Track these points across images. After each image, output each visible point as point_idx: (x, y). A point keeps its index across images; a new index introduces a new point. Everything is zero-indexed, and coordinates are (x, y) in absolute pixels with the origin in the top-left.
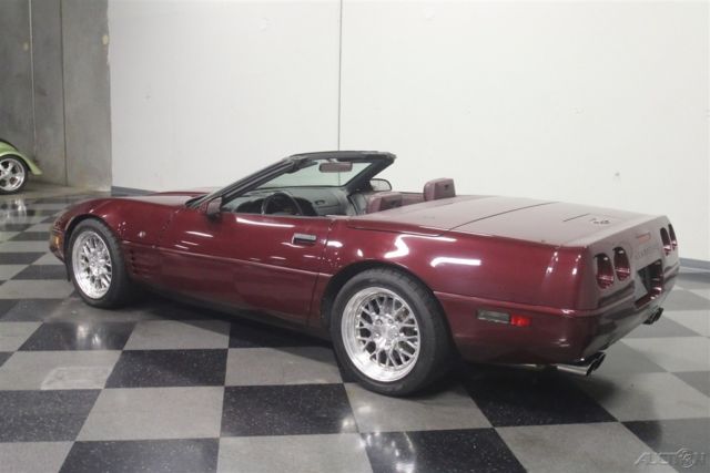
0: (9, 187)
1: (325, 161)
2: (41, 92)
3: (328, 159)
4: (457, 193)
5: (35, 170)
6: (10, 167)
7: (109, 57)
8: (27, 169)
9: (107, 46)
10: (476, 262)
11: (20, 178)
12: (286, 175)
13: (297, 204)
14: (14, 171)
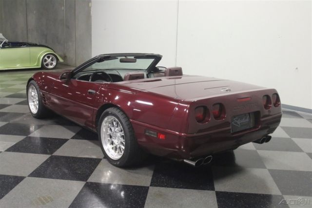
0: (50, 67)
1: (124, 57)
2: (68, 27)
3: (126, 57)
4: (183, 73)
5: (61, 60)
6: (51, 58)
7: (91, 12)
8: (57, 59)
9: (91, 7)
10: (151, 104)
11: (54, 63)
12: (97, 63)
13: (109, 76)
14: (52, 60)
